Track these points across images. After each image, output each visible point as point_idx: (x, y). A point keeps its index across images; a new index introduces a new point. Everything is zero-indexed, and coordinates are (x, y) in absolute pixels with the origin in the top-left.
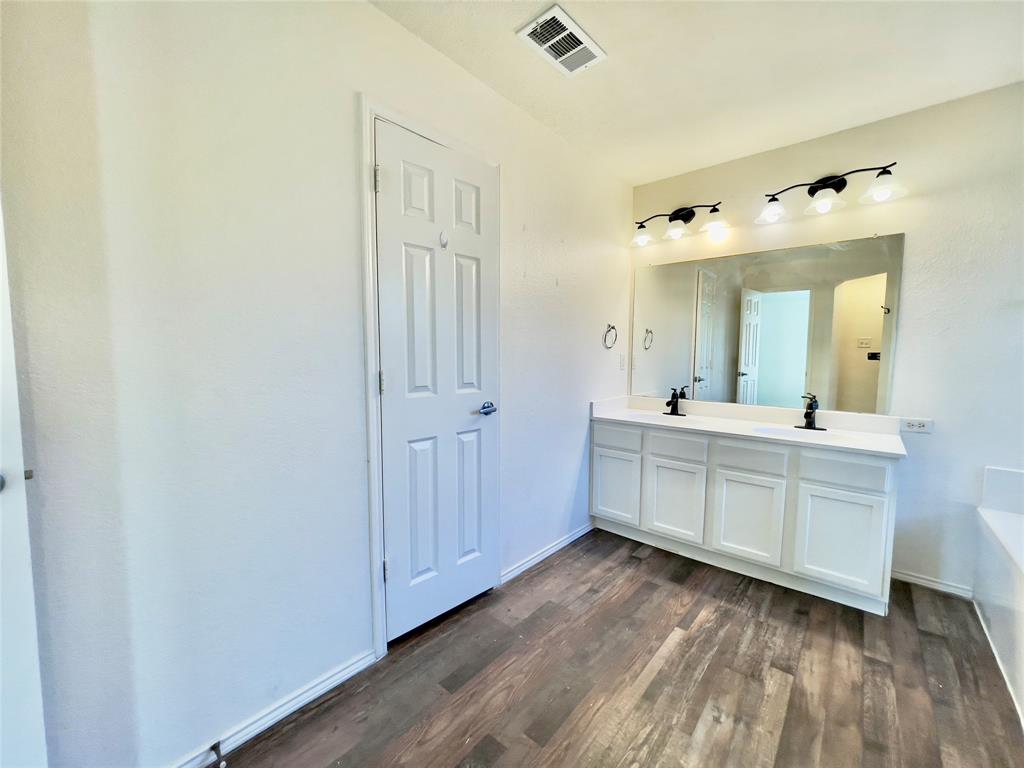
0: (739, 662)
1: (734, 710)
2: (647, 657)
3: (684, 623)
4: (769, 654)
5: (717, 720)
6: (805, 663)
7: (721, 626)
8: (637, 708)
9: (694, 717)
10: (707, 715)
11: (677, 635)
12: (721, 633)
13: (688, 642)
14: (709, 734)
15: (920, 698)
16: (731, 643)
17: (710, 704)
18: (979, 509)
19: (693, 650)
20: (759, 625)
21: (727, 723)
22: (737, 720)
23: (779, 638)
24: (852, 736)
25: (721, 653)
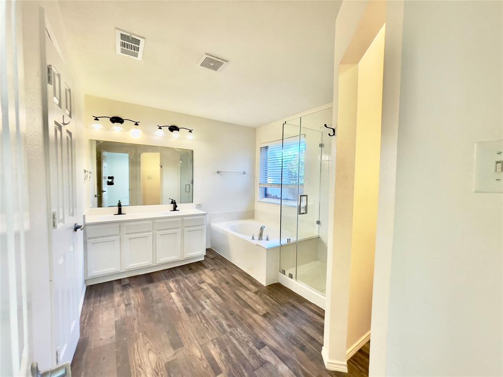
0: (194, 288)
1: (206, 298)
2: (175, 305)
3: (171, 290)
4: (197, 282)
5: (206, 302)
6: (204, 279)
7: (180, 285)
8: (190, 316)
9: (202, 306)
10: (203, 303)
11: (173, 295)
12: (182, 286)
13: (178, 294)
14: (208, 305)
15: (223, 270)
16: (186, 286)
17: (200, 300)
18: (211, 224)
19: (182, 294)
20: (186, 278)
21: (208, 301)
22: (208, 298)
23: (194, 278)
24: (224, 284)
25: (188, 290)
